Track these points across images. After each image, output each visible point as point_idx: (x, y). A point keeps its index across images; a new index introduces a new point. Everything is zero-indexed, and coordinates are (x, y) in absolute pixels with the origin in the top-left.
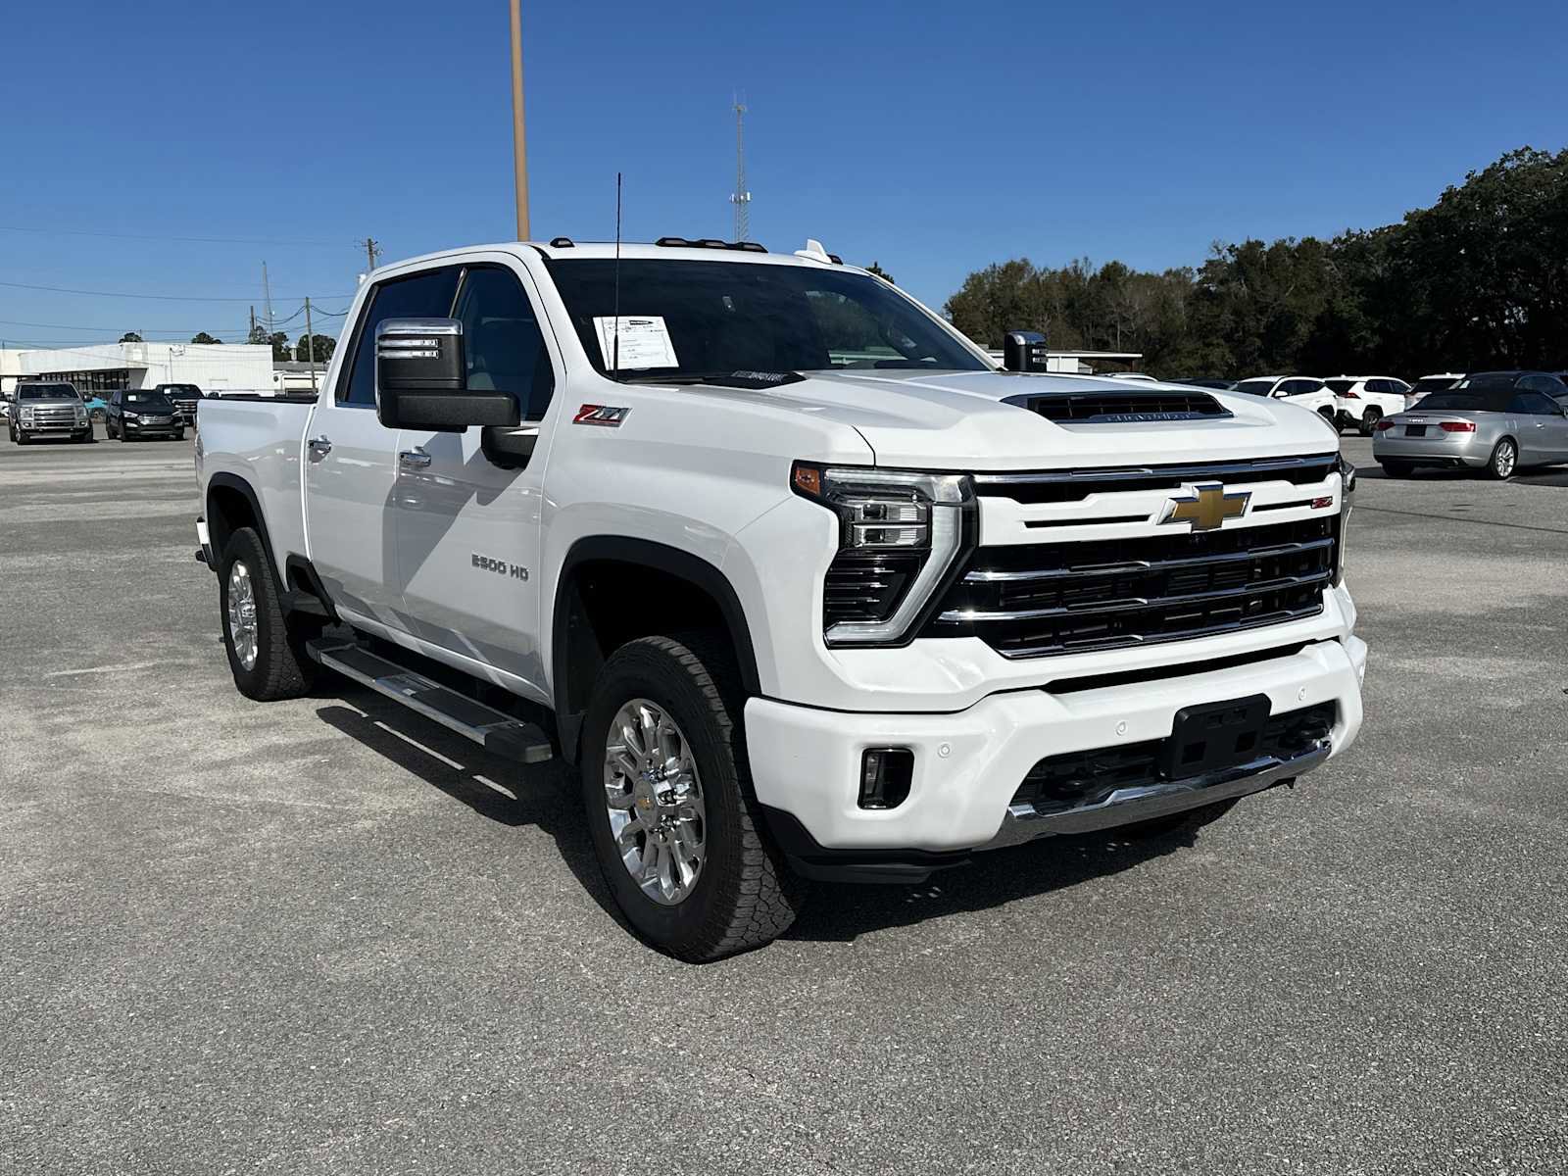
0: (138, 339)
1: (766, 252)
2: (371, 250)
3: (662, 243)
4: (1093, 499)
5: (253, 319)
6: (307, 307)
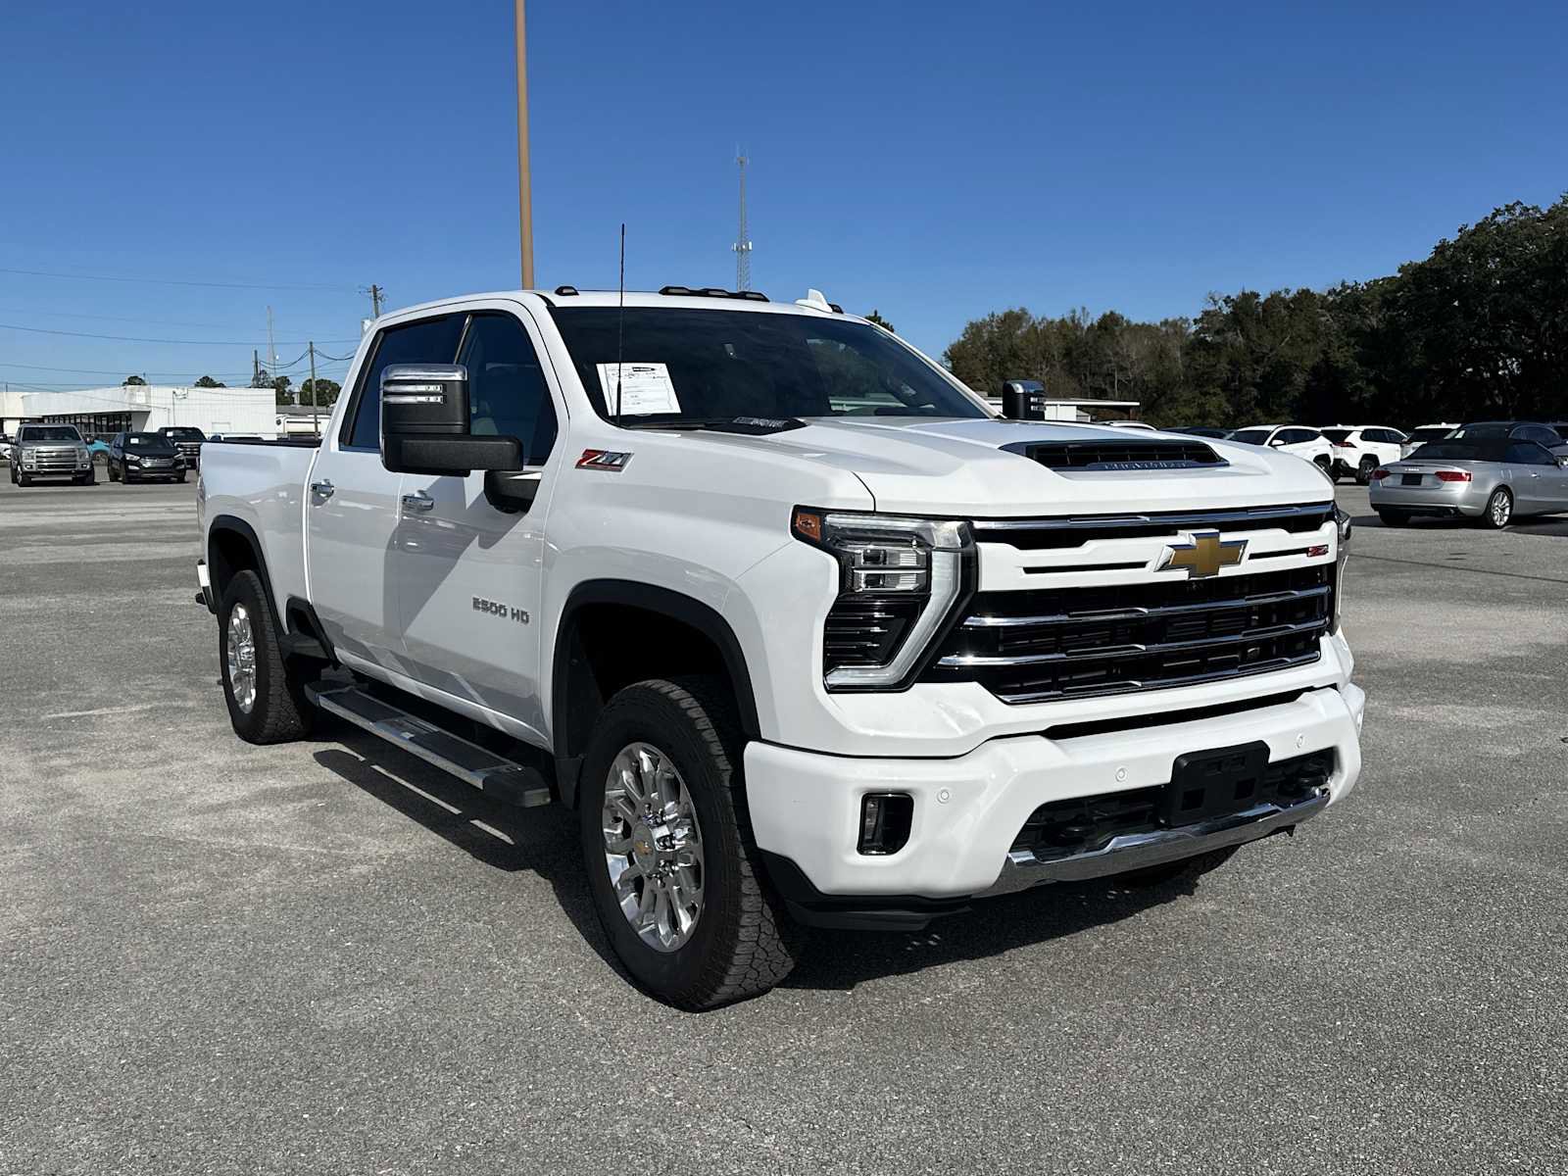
0: (141, 383)
2: (375, 296)
3: (666, 292)
4: (1091, 546)
5: (256, 363)
6: (311, 351)
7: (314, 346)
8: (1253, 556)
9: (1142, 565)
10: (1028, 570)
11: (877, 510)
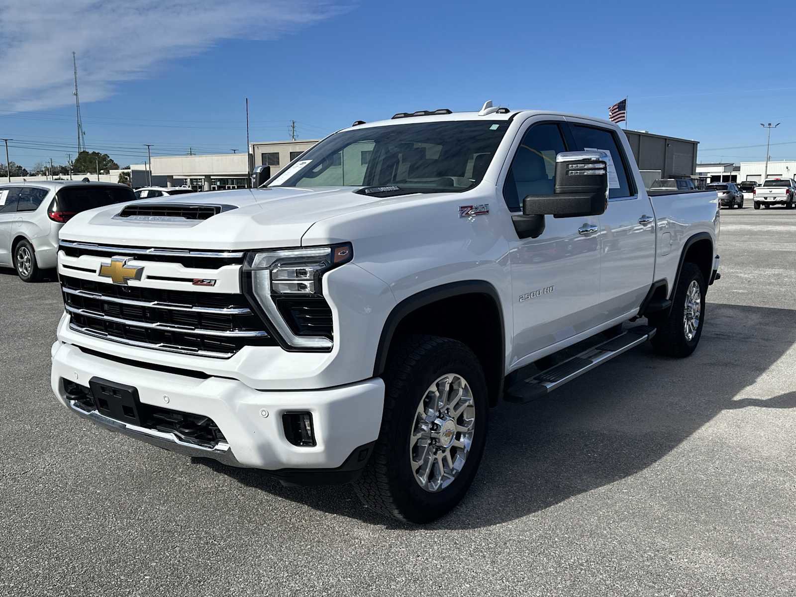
4: (81, 258)
8: (149, 277)
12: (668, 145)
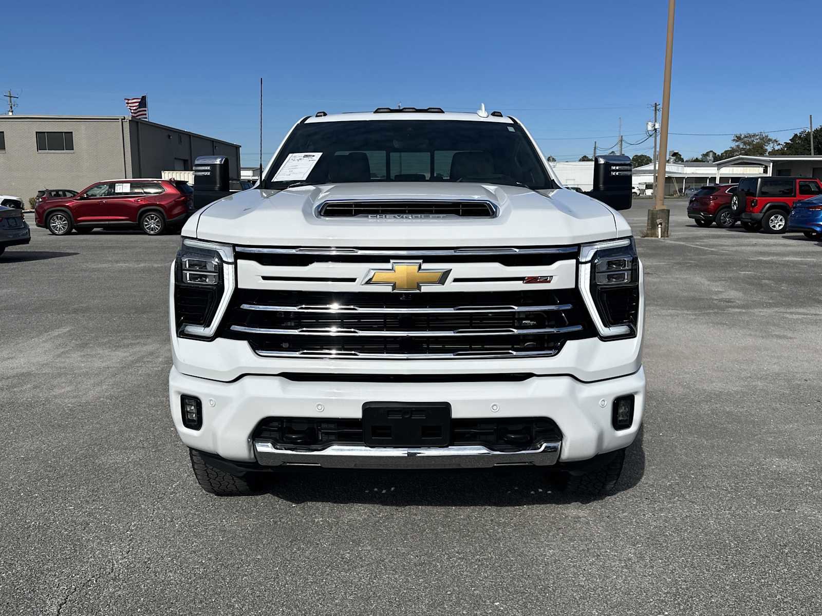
1: (443, 112)
2: (656, 109)
3: (377, 111)
5: (595, 148)
6: (621, 141)
7: (623, 137)
8: (456, 280)
9: (353, 280)
10: (265, 278)
11: (198, 237)
12: (216, 147)
